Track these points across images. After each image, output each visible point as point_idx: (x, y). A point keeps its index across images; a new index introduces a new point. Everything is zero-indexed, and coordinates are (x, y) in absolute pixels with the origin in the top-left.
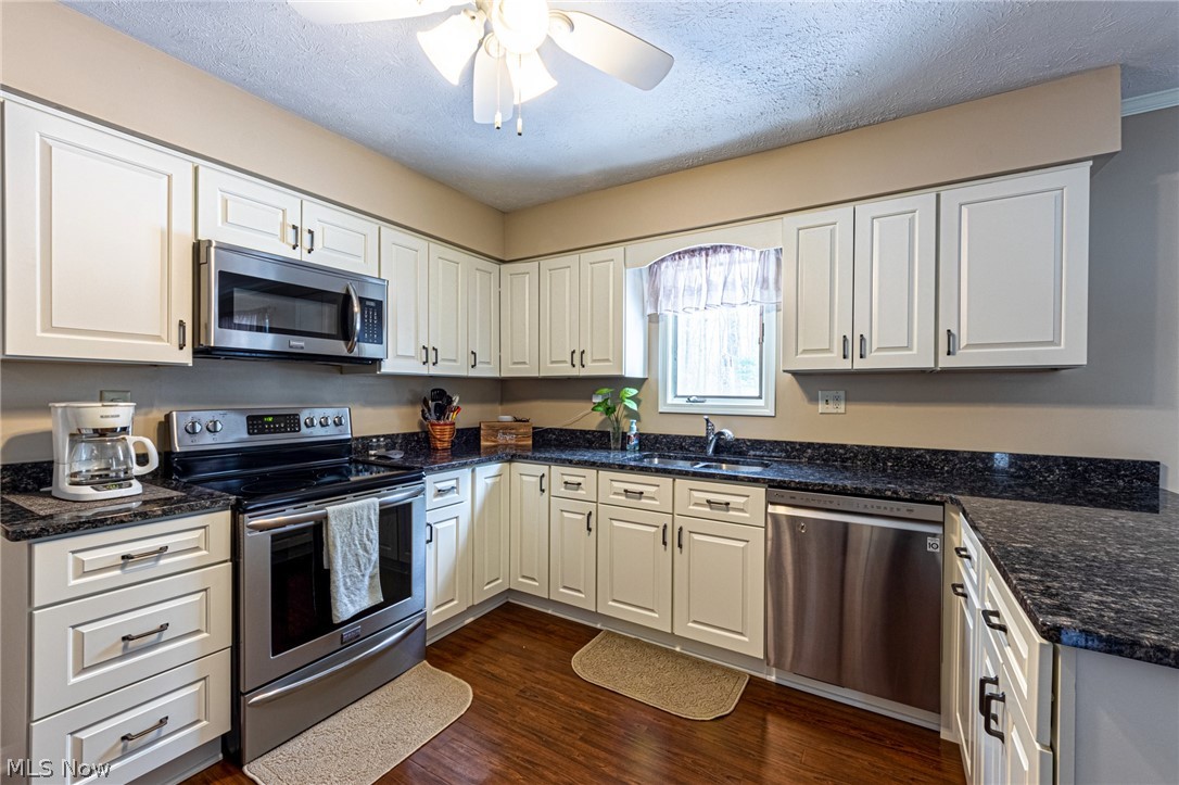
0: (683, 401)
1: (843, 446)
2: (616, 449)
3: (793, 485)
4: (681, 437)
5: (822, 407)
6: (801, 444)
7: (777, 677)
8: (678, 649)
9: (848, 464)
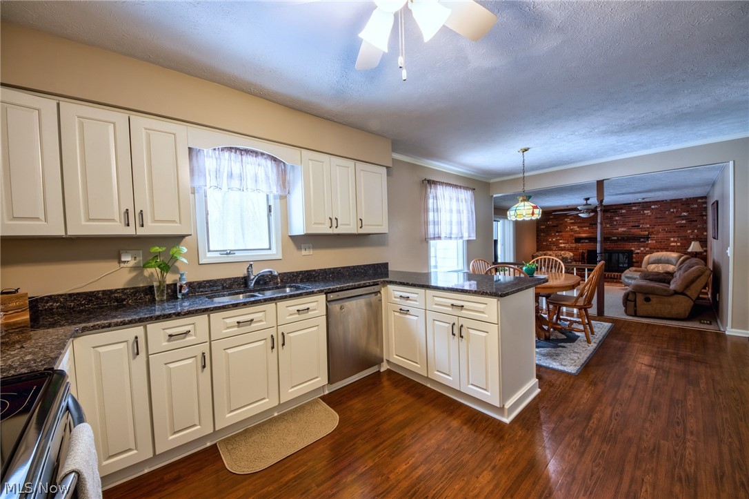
0: (217, 254)
1: (314, 271)
2: (162, 301)
3: (338, 289)
4: (223, 280)
5: (304, 252)
6: (297, 272)
7: (328, 390)
8: (276, 414)
9: (317, 279)
